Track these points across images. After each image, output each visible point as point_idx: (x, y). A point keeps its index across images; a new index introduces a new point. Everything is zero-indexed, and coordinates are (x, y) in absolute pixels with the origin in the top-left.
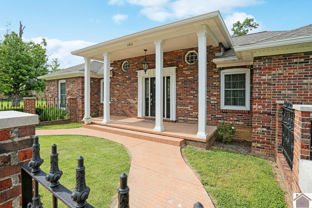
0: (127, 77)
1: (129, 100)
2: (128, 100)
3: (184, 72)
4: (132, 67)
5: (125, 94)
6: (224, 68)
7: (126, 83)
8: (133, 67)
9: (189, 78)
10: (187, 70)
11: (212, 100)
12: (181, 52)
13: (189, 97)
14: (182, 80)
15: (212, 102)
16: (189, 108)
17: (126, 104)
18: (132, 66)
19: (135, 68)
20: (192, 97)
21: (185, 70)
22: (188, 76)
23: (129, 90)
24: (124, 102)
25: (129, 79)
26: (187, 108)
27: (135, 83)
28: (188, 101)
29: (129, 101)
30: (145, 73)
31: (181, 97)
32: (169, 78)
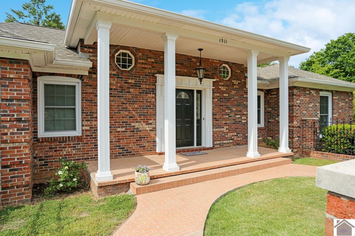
0: (130, 81)
1: (137, 125)
2: (133, 124)
3: (220, 87)
4: (143, 66)
5: (127, 113)
7: (130, 92)
8: (146, 66)
9: (225, 95)
10: (223, 86)
11: (243, 120)
12: (217, 63)
13: (224, 116)
14: (218, 96)
15: (243, 121)
16: (224, 129)
17: (128, 134)
18: (143, 63)
19: (150, 69)
20: (227, 116)
21: (220, 85)
22: (223, 92)
23: (136, 106)
24: (124, 129)
25: (135, 86)
26: (223, 129)
27: (149, 95)
28: (224, 122)
29: (136, 127)
30: (201, 84)
31: (217, 117)
32: (199, 92)
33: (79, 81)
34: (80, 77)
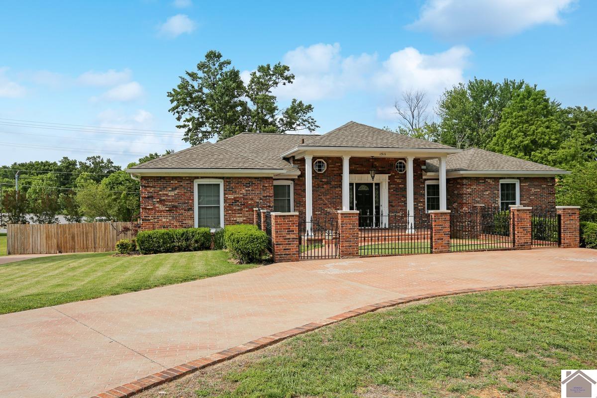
0: (323, 180)
1: (328, 210)
2: (326, 209)
3: (396, 180)
4: (333, 169)
5: (322, 202)
6: (428, 179)
7: (323, 188)
8: (335, 169)
9: (400, 186)
10: (398, 178)
11: (420, 206)
12: (393, 160)
13: (400, 204)
14: (394, 187)
15: (419, 208)
16: (400, 214)
17: (322, 216)
18: (332, 167)
19: (337, 170)
20: (403, 203)
21: (396, 178)
22: (399, 184)
23: (328, 197)
24: (320, 213)
25: (327, 183)
27: (337, 189)
28: (400, 208)
29: (328, 211)
30: (373, 180)
31: (393, 204)
32: (378, 185)
33: (292, 182)
34: (293, 180)
